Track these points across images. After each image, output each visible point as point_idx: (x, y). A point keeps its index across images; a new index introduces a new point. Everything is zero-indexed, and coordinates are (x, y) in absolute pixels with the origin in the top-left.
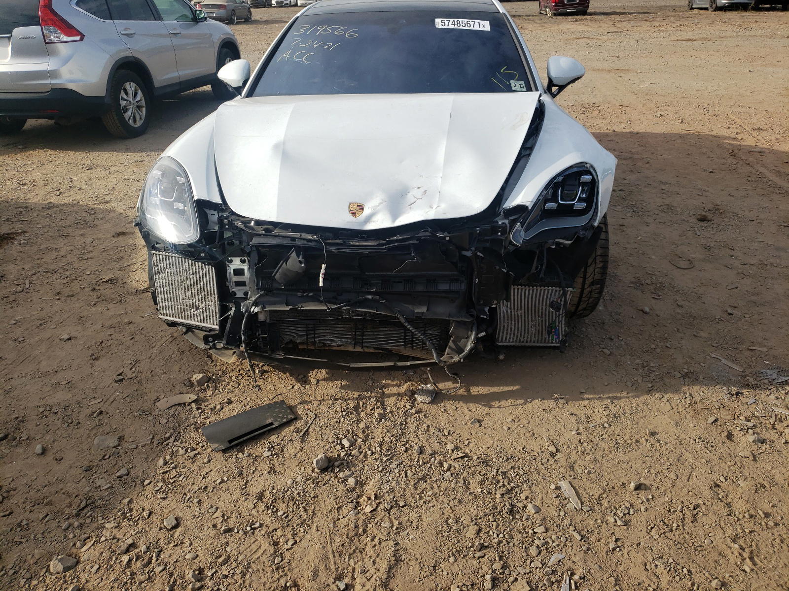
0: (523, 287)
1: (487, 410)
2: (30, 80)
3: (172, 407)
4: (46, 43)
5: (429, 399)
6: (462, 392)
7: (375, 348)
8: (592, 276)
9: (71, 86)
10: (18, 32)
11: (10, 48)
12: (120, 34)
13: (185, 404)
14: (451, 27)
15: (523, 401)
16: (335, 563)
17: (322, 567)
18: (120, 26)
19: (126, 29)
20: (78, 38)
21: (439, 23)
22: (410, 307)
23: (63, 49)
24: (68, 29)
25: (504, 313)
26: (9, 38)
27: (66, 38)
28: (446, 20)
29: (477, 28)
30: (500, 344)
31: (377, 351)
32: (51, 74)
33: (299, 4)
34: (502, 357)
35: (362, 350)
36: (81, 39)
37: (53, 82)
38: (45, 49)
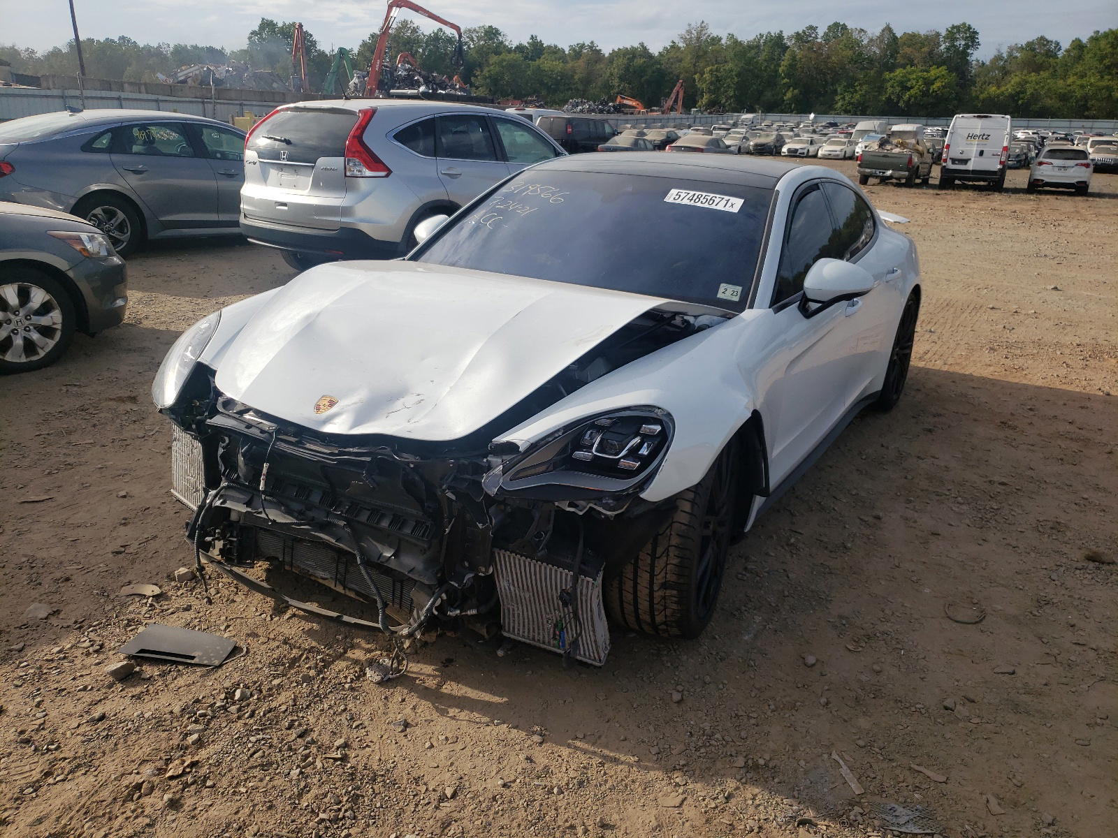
0: (523, 558)
1: (435, 715)
2: (326, 215)
3: (131, 595)
4: (346, 176)
5: (378, 678)
6: (431, 683)
7: (358, 593)
8: (663, 574)
9: (364, 227)
10: (322, 161)
11: (311, 178)
12: (440, 174)
13: (145, 595)
14: (686, 202)
15: (488, 719)
16: (71, 818)
17: (54, 817)
18: (445, 165)
19: (448, 169)
20: (383, 174)
21: (673, 196)
22: (379, 547)
23: (363, 184)
24: (374, 162)
25: (505, 589)
26: (313, 167)
27: (368, 173)
28: (683, 193)
29: (720, 207)
30: (506, 634)
31: (357, 598)
32: (345, 211)
33: (820, 154)
34: (500, 653)
35: (343, 592)
36: (387, 176)
37: (344, 220)
38: (344, 183)
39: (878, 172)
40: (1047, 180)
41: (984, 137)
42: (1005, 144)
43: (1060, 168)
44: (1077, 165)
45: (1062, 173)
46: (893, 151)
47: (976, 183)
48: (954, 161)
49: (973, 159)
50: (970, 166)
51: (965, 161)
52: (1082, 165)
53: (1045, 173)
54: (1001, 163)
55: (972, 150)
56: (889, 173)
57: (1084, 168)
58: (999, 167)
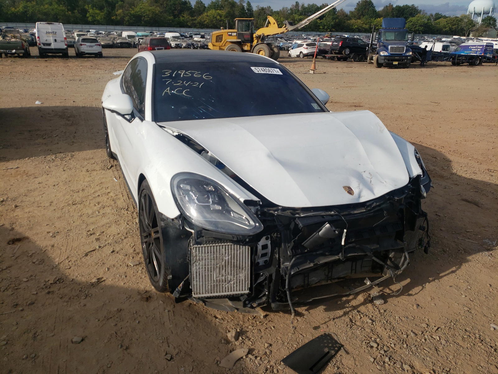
3: (235, 363)
5: (383, 301)
13: (242, 358)
35: (330, 282)
39: (7, 51)
40: (86, 52)
41: (54, 33)
42: (65, 36)
43: (90, 46)
44: (96, 45)
45: (90, 49)
46: (12, 40)
47: (57, 55)
48: (44, 44)
49: (52, 43)
50: (53, 46)
51: (50, 45)
52: (98, 45)
53: (85, 49)
54: (66, 45)
55: (51, 39)
56: (14, 51)
57: (99, 46)
58: (65, 47)
